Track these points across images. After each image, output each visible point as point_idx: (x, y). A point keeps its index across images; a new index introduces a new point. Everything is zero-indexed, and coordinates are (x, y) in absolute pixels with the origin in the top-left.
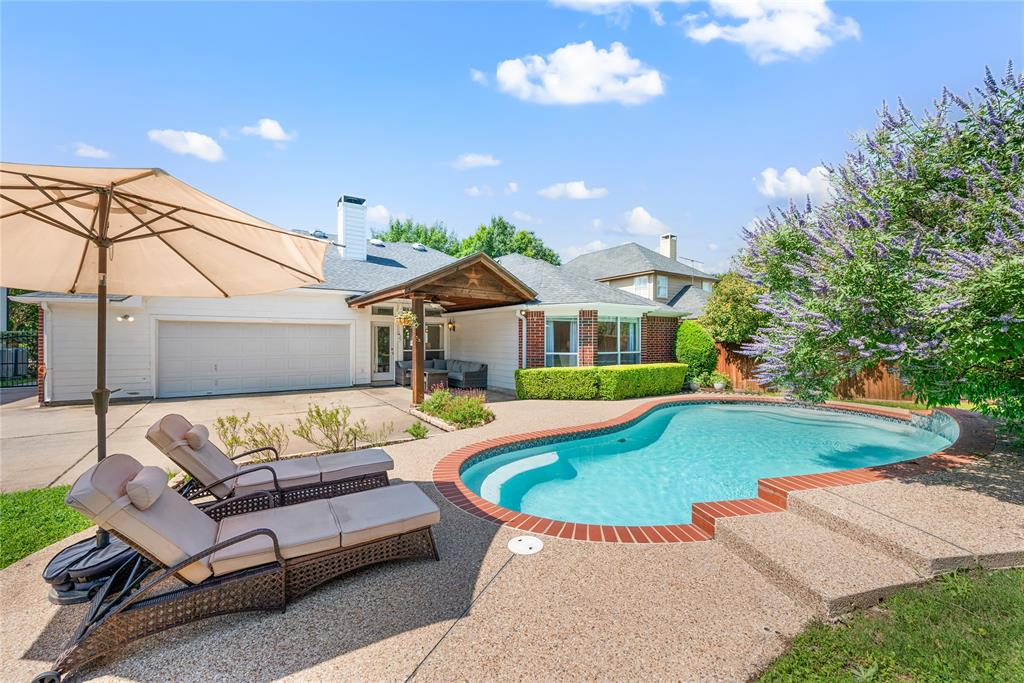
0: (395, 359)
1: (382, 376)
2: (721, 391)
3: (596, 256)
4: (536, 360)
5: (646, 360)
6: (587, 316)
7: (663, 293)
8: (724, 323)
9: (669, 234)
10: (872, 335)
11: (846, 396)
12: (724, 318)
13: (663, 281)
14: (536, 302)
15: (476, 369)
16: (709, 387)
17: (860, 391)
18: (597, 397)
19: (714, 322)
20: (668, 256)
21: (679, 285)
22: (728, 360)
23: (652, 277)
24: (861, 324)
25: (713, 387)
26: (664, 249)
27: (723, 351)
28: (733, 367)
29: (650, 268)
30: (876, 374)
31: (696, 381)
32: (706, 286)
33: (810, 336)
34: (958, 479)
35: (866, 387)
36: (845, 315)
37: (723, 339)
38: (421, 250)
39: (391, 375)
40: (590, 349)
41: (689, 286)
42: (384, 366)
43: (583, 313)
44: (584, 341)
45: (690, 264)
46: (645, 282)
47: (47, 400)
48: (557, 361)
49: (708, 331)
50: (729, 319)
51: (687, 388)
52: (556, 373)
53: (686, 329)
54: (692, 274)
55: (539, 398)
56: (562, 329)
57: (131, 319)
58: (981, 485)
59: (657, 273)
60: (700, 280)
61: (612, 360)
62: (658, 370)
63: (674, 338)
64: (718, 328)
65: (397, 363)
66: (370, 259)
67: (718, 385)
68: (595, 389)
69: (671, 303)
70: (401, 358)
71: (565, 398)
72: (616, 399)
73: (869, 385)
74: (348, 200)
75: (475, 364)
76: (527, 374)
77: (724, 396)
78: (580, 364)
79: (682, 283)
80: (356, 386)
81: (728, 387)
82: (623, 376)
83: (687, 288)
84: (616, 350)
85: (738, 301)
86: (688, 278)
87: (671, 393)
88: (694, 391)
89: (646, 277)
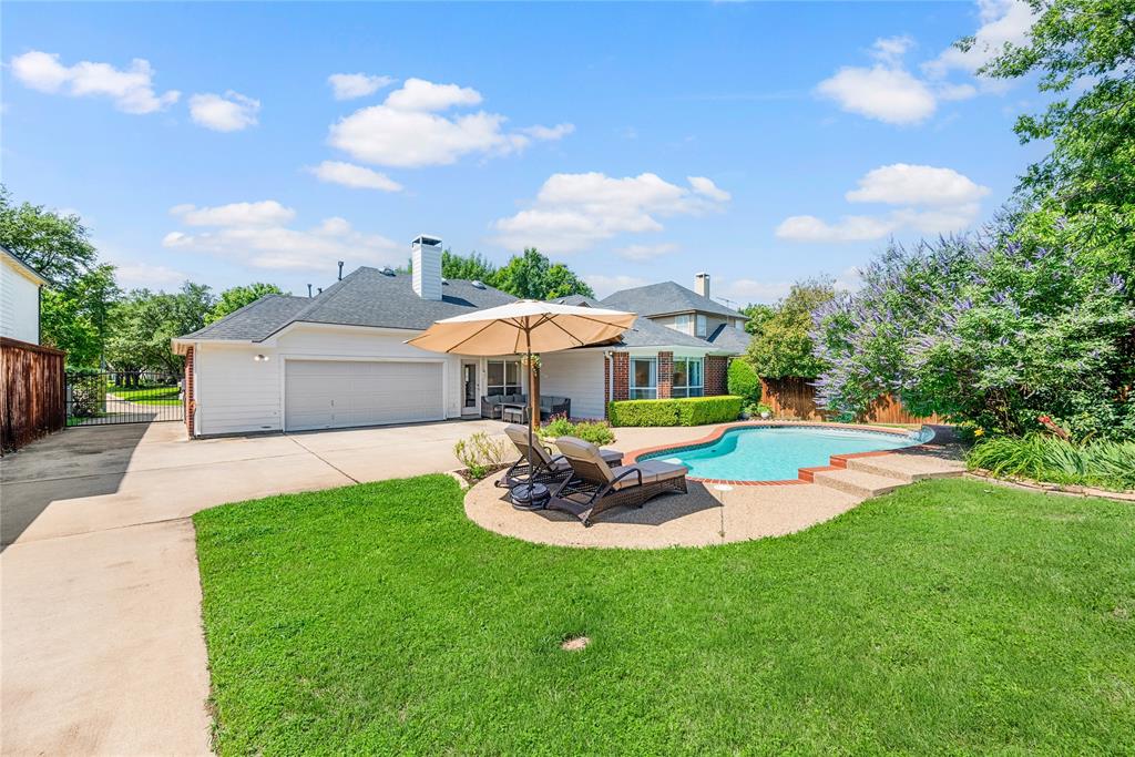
0: (481, 395)
1: (469, 410)
2: (768, 418)
3: (635, 293)
4: (622, 394)
5: (707, 394)
6: (665, 357)
7: (702, 330)
8: (765, 362)
9: (703, 273)
10: (885, 375)
11: (863, 421)
12: (766, 356)
13: (702, 320)
14: (623, 344)
15: (561, 402)
16: (756, 415)
17: (873, 417)
18: (678, 424)
19: (756, 360)
20: (703, 294)
21: (716, 323)
22: (768, 394)
23: (693, 316)
24: (881, 369)
25: (760, 416)
26: (699, 288)
27: (764, 385)
28: (773, 399)
29: (690, 308)
30: (885, 403)
31: (748, 411)
32: (739, 324)
33: (854, 377)
34: (927, 453)
35: (877, 414)
36: (872, 365)
37: (765, 375)
38: (480, 288)
39: (478, 409)
40: (668, 384)
41: (724, 325)
42: (470, 401)
43: (661, 354)
44: (662, 378)
45: (725, 304)
46: (686, 322)
47: (197, 433)
48: (639, 395)
49: (753, 368)
50: (770, 358)
51: (741, 418)
52: (644, 405)
53: (737, 366)
54: (728, 314)
55: (628, 426)
56: (643, 366)
57: (266, 359)
58: (939, 455)
59: (698, 312)
60: (734, 319)
61: (682, 393)
62: (723, 401)
63: (725, 375)
64: (761, 366)
65: (483, 398)
66: (446, 299)
67: (764, 414)
68: (676, 418)
69: (711, 339)
70: (486, 394)
71: (651, 425)
72: (692, 425)
73: (879, 412)
74: (426, 241)
75: (559, 398)
76: (621, 405)
77: (771, 422)
78: (659, 396)
79: (717, 321)
80: (449, 420)
81: (772, 416)
82: (698, 407)
83: (722, 326)
84: (685, 385)
85: (779, 343)
86: (724, 317)
87: (731, 421)
88: (748, 419)
89: (688, 317)
